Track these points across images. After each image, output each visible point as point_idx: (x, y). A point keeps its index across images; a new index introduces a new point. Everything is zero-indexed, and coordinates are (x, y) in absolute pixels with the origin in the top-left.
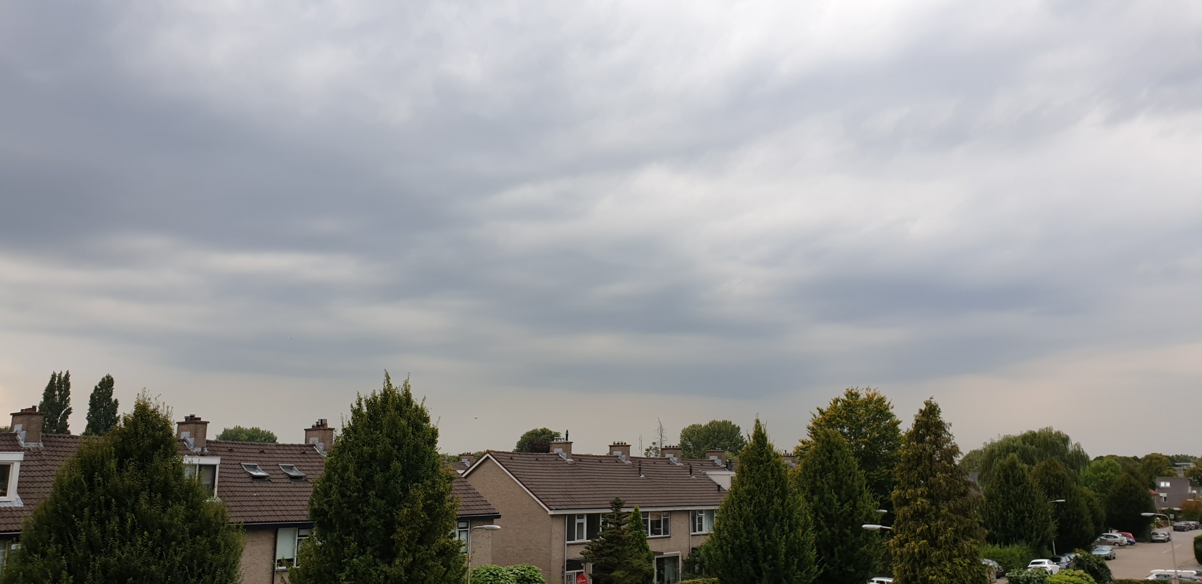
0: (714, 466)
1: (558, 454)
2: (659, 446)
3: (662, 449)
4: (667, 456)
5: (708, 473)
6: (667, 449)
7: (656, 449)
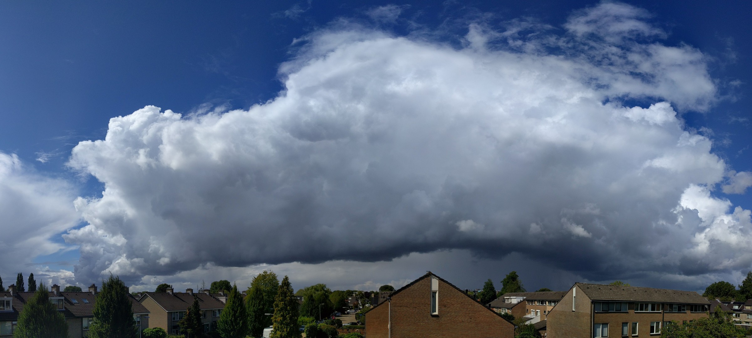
0: (221, 295)
1: (169, 293)
2: (203, 289)
3: (204, 291)
4: (205, 292)
5: (219, 298)
6: (205, 290)
7: (202, 290)
